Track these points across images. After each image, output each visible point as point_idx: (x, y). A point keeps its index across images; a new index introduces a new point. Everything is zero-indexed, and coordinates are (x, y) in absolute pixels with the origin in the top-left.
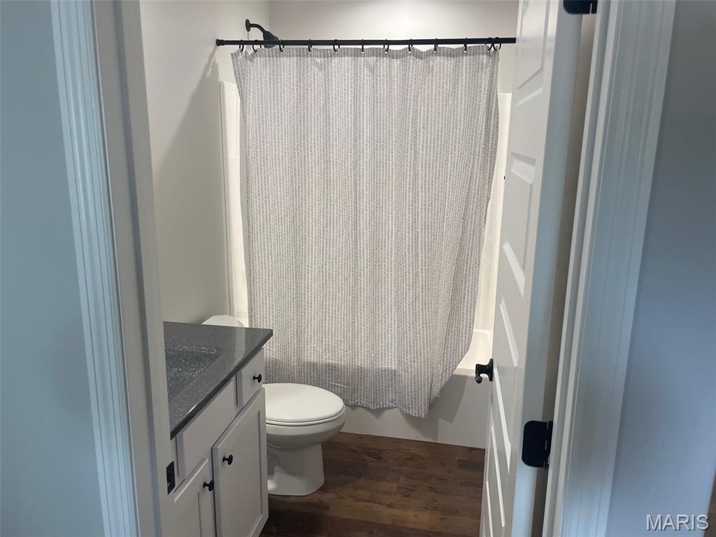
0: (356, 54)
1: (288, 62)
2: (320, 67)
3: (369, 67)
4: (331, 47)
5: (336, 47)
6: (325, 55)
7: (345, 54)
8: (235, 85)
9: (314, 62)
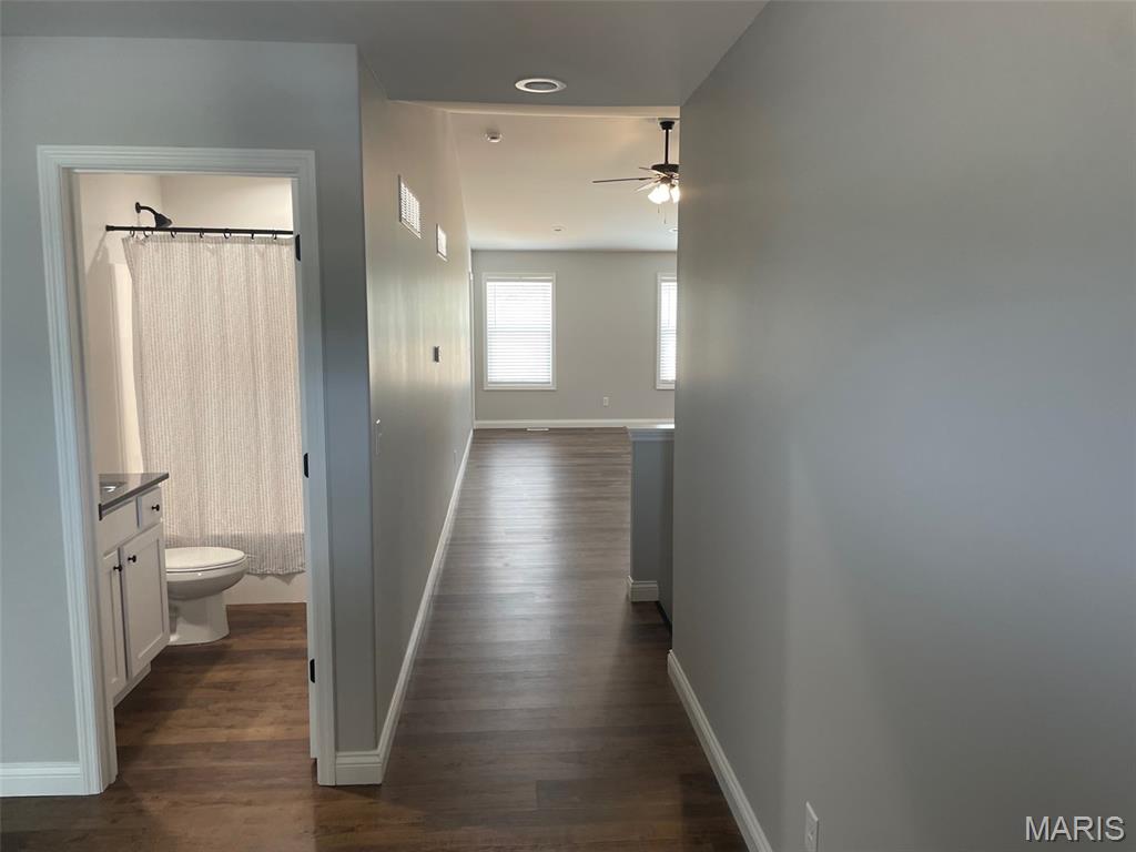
0: (246, 242)
1: (181, 247)
2: (213, 252)
3: (259, 252)
4: (222, 235)
5: (228, 235)
6: (216, 241)
7: (234, 241)
8: (126, 266)
9: (206, 248)
